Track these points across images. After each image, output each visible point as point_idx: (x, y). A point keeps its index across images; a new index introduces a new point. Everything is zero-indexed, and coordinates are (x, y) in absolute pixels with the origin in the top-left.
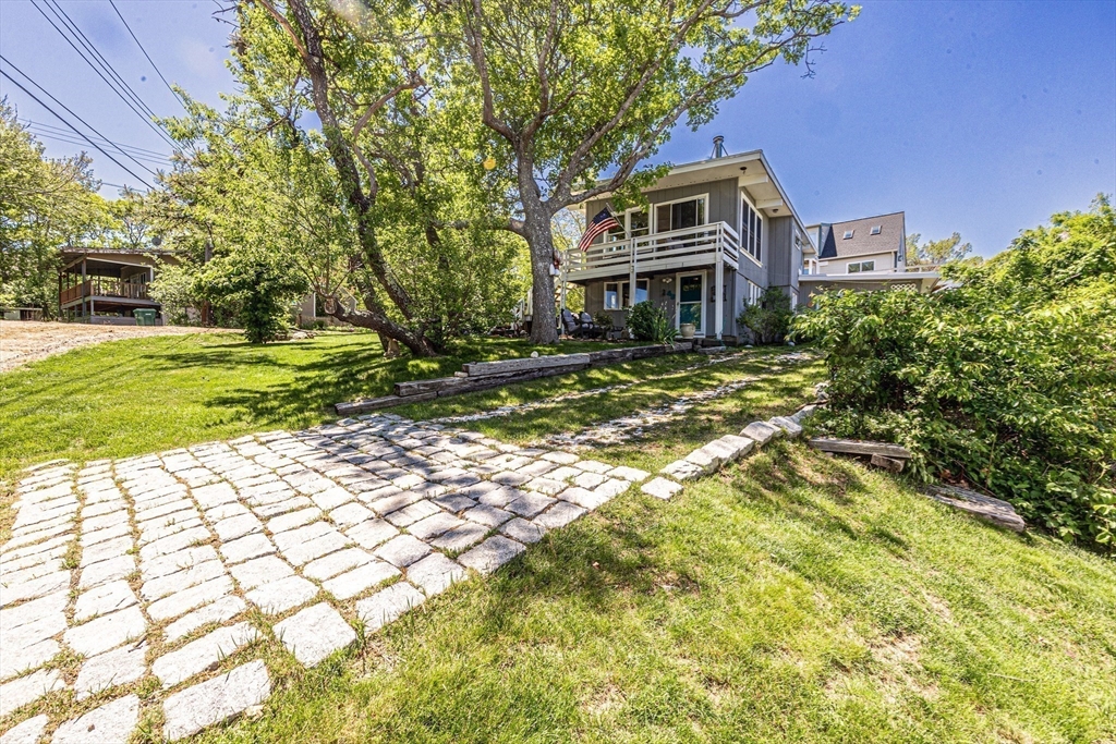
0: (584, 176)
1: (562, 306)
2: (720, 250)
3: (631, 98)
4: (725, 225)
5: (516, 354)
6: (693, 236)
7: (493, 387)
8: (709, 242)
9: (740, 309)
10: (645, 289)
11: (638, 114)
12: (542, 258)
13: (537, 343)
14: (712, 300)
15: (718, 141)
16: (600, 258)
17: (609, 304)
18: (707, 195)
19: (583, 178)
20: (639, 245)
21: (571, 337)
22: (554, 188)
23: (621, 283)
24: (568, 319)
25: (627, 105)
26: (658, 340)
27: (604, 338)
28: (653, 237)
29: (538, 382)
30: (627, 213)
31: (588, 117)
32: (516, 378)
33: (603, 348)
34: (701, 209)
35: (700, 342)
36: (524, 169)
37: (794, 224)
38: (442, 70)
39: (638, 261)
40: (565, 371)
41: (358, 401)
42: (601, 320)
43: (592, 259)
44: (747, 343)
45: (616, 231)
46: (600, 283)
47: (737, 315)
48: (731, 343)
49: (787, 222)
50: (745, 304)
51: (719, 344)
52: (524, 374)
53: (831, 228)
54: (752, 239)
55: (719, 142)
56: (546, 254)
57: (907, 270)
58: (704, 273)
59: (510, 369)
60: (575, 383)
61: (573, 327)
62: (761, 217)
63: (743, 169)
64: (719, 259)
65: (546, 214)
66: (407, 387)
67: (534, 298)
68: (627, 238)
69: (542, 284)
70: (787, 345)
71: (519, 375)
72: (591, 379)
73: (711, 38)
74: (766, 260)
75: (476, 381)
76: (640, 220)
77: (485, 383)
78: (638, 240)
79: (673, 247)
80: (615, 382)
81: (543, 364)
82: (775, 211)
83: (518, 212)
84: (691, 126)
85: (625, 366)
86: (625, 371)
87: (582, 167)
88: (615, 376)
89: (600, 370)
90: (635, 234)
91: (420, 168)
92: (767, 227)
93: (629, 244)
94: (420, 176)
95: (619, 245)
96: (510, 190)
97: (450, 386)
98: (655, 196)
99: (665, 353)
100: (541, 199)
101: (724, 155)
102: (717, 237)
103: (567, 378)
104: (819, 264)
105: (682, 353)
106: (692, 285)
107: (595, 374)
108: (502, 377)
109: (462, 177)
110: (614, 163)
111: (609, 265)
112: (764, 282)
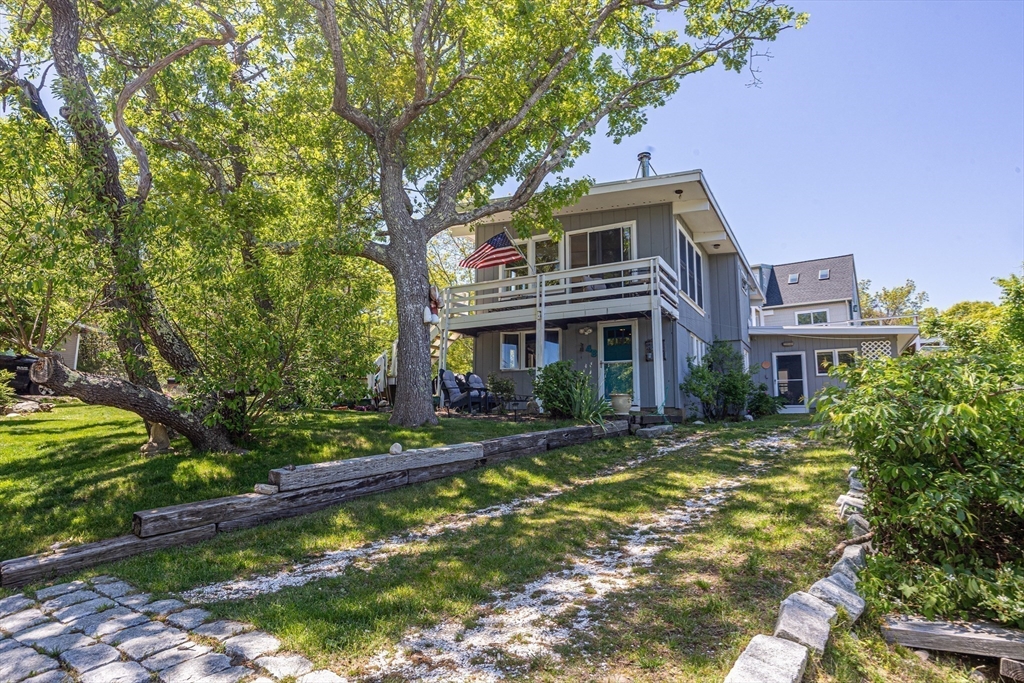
0: (475, 191)
1: (442, 365)
2: (656, 293)
3: (538, 92)
4: (661, 262)
5: (367, 446)
6: (618, 274)
7: (322, 508)
8: (640, 283)
9: (683, 371)
10: (556, 341)
11: (545, 114)
12: (413, 298)
13: (403, 425)
14: (647, 359)
15: (644, 157)
16: (494, 300)
17: (507, 362)
18: (635, 222)
19: (472, 192)
20: (547, 283)
21: (453, 412)
22: (432, 203)
23: (523, 334)
24: (449, 384)
25: (533, 100)
26: (580, 419)
27: (502, 413)
28: (564, 273)
29: (401, 494)
30: (530, 242)
31: (480, 114)
32: (364, 490)
33: (502, 433)
34: (627, 240)
35: (638, 420)
36: (390, 175)
37: (739, 263)
38: (281, 47)
39: (547, 304)
40: (443, 474)
41: (54, 551)
42: (497, 387)
43: (484, 301)
44: (694, 418)
45: (517, 265)
46: (495, 333)
47: (681, 380)
48: (678, 420)
49: (731, 259)
50: (690, 365)
51: (661, 421)
52: (377, 482)
53: (772, 271)
54: (692, 280)
55: (645, 160)
56: (417, 292)
57: (863, 323)
58: (634, 324)
59: (353, 474)
60: (461, 496)
61: (457, 394)
62: (700, 253)
63: (679, 192)
64: (656, 304)
65: (420, 237)
66: (156, 519)
67: (399, 354)
68: (531, 272)
69: (411, 333)
70: (745, 419)
71: (369, 484)
72: (485, 486)
73: (631, 39)
74: (709, 307)
75: (292, 499)
76: (547, 251)
77: (308, 501)
78: (546, 277)
79: (593, 288)
80: (524, 490)
81: (409, 464)
82: (717, 246)
83: (381, 234)
84: (612, 138)
85: (537, 460)
86: (536, 471)
87: (472, 177)
88: (523, 482)
89: (500, 470)
90: (540, 270)
91: (240, 169)
92: (707, 267)
93: (534, 282)
94: (239, 178)
95: (519, 283)
96: (370, 203)
97: (242, 511)
98: (569, 221)
99: (591, 438)
100: (415, 216)
101: (651, 174)
102: (651, 275)
103: (448, 486)
104: (763, 314)
105: (615, 436)
106: (620, 336)
107: (491, 478)
108: (340, 489)
109: (302, 185)
110: (515, 178)
111: (506, 309)
112: (709, 338)
